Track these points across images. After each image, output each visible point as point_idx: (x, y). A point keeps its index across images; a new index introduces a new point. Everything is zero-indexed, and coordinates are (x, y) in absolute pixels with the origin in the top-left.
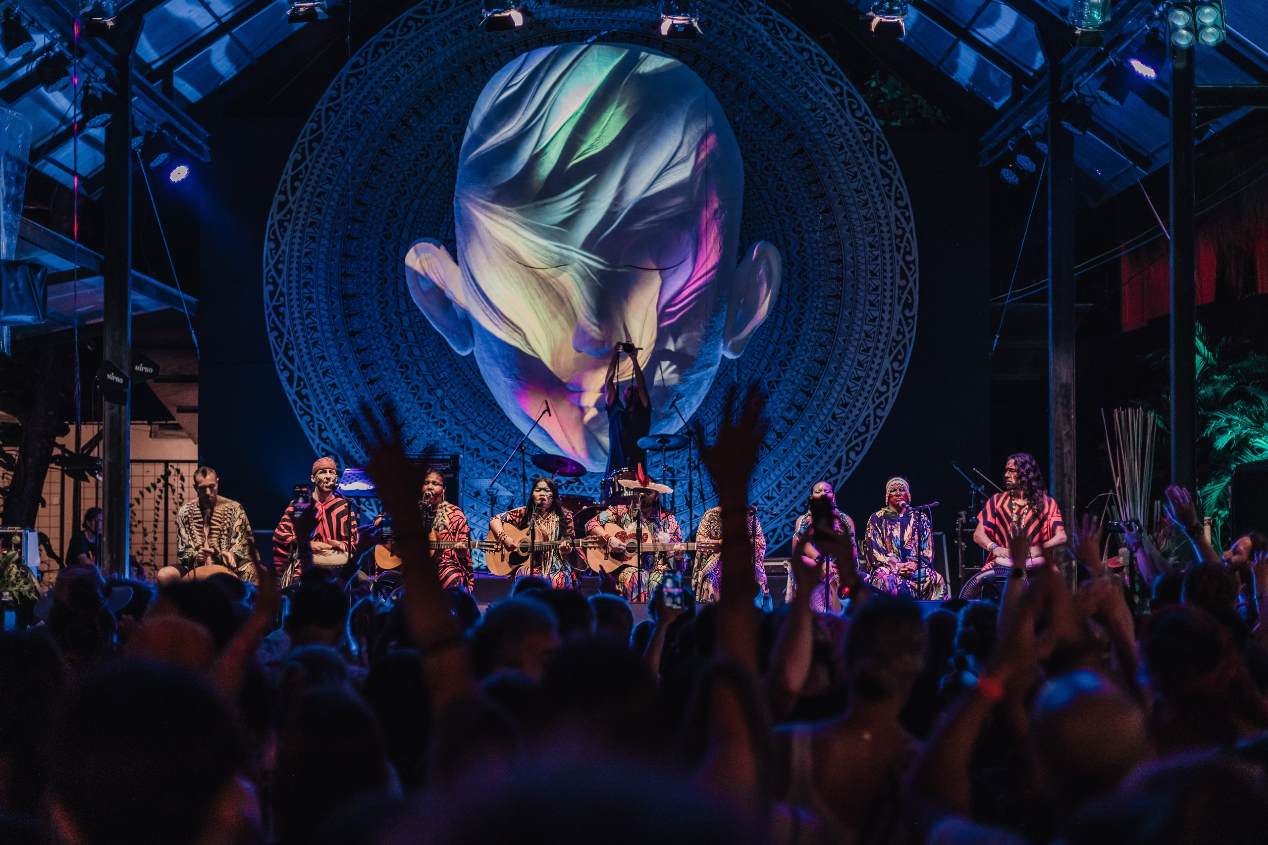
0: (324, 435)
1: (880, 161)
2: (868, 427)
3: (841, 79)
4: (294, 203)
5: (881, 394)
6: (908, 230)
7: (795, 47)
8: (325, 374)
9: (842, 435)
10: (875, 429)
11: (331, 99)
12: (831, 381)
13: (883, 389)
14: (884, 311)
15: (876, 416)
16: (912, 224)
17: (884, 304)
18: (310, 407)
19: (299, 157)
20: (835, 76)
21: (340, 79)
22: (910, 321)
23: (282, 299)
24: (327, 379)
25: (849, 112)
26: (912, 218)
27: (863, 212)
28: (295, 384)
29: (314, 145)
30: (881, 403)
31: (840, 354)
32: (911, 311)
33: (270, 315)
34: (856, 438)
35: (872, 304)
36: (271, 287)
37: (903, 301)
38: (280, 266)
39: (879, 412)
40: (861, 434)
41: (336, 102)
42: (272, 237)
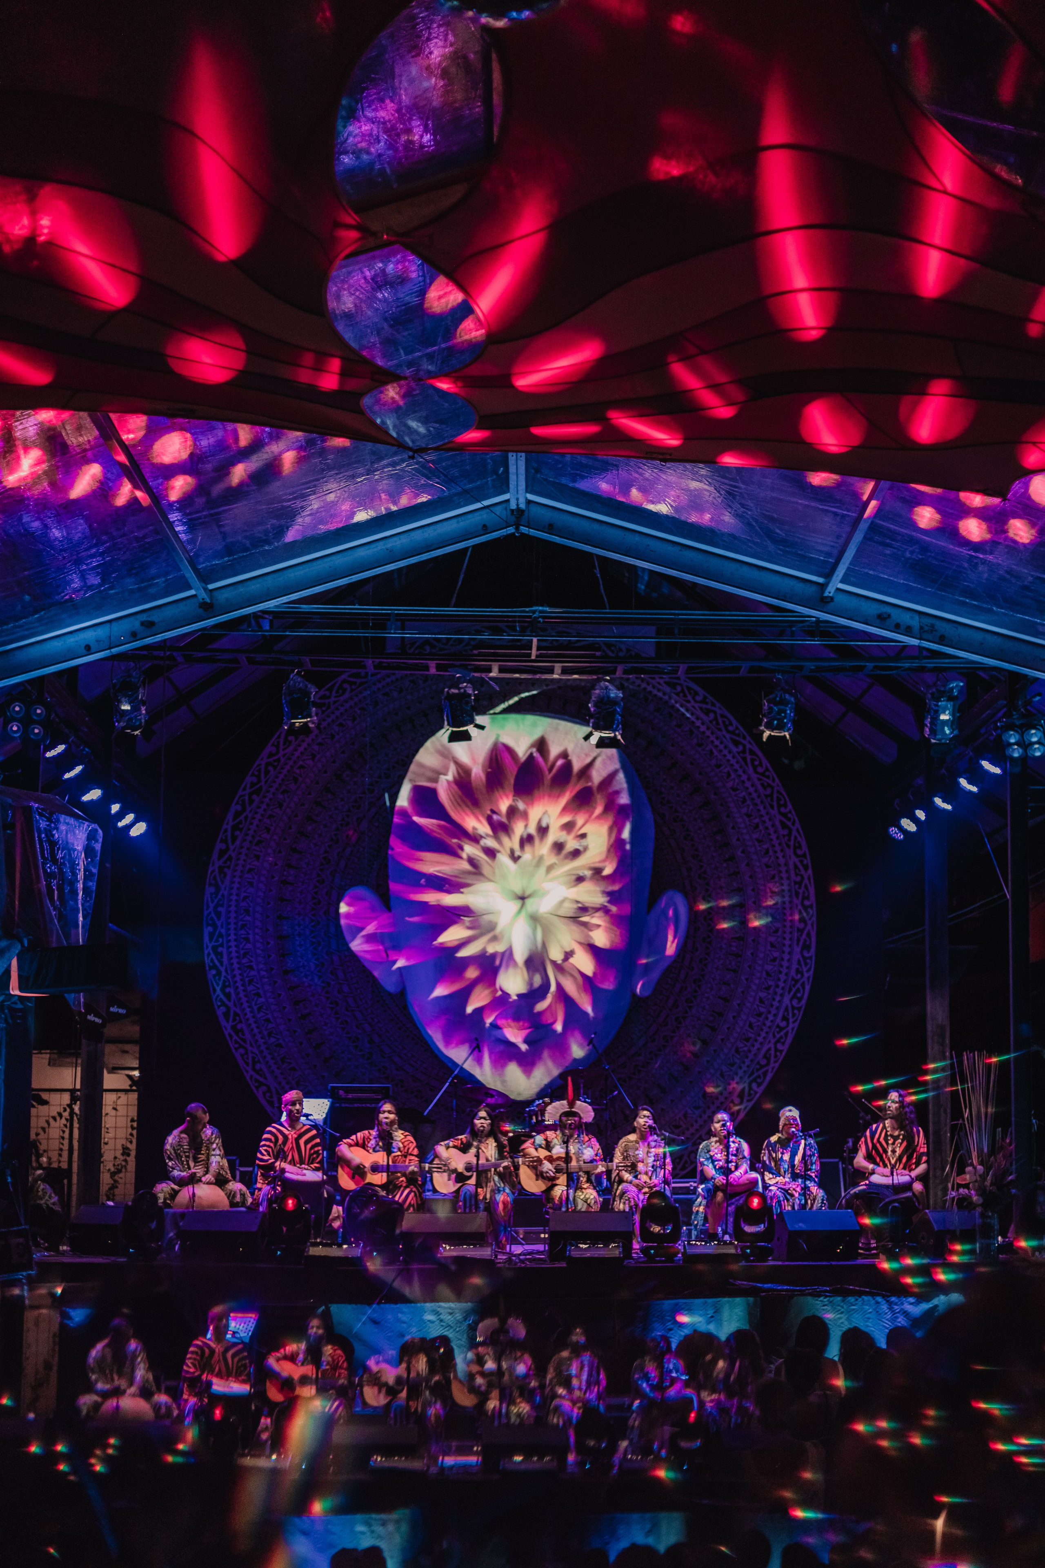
0: (258, 1067)
1: (780, 813)
2: (768, 1059)
3: (744, 738)
4: (234, 850)
5: (781, 1029)
6: (806, 877)
7: (701, 708)
8: (259, 1009)
9: (744, 1068)
10: (775, 1062)
11: (271, 755)
12: (734, 1017)
13: (783, 1024)
14: (783, 952)
15: (776, 1050)
16: (810, 871)
17: (784, 945)
18: (244, 1041)
19: (239, 808)
20: (738, 735)
21: (279, 737)
22: (808, 961)
23: (221, 940)
24: (262, 1014)
25: (751, 769)
26: (810, 865)
27: (765, 860)
28: (231, 1019)
29: (254, 797)
30: (781, 1037)
31: (743, 992)
32: (808, 952)
33: (209, 954)
34: (758, 1070)
35: (772, 945)
36: (210, 929)
37: (801, 943)
38: (220, 909)
39: (779, 1046)
40: (762, 1067)
41: (276, 757)
42: (213, 882)
